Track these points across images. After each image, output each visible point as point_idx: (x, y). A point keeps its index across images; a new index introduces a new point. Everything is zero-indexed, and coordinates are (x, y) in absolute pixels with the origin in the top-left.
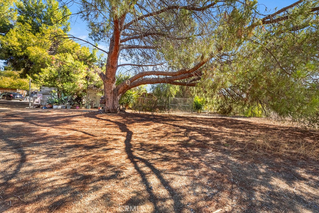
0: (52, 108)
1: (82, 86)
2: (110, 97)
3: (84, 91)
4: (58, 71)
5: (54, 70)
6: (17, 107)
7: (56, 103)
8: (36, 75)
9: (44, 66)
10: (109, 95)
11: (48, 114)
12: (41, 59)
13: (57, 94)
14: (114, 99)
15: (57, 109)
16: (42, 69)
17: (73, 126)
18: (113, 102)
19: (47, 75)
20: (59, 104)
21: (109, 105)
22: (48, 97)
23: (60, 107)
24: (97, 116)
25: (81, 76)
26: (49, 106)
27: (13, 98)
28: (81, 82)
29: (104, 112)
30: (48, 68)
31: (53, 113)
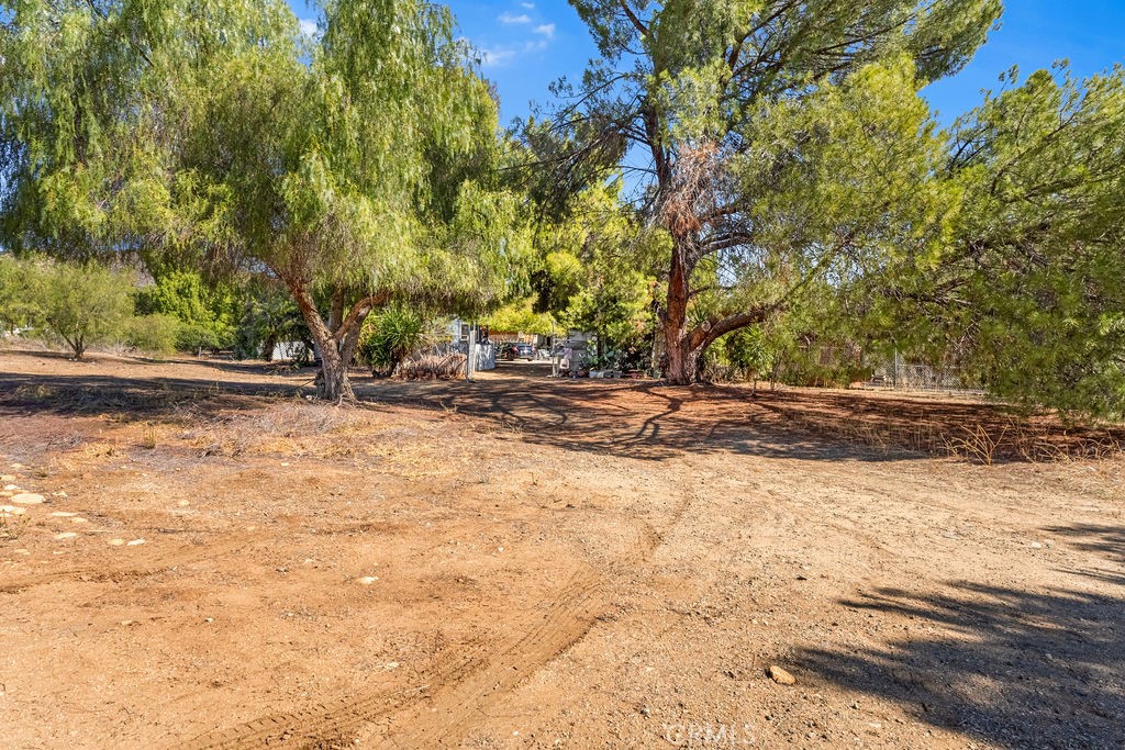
0: (587, 376)
1: (642, 326)
2: (675, 355)
3: (648, 337)
4: (598, 299)
5: (590, 297)
6: (534, 375)
7: (594, 365)
8: (561, 313)
9: (573, 290)
10: (674, 351)
11: (582, 386)
12: (568, 277)
13: (595, 348)
14: (684, 358)
15: (595, 378)
16: (570, 298)
17: (610, 401)
18: (683, 367)
19: (579, 310)
20: (598, 370)
21: (675, 371)
22: (580, 355)
23: (601, 374)
24: (651, 390)
25: (638, 305)
26: (582, 373)
27: (518, 355)
28: (642, 317)
29: (666, 384)
30: (581, 294)
31: (588, 385)
